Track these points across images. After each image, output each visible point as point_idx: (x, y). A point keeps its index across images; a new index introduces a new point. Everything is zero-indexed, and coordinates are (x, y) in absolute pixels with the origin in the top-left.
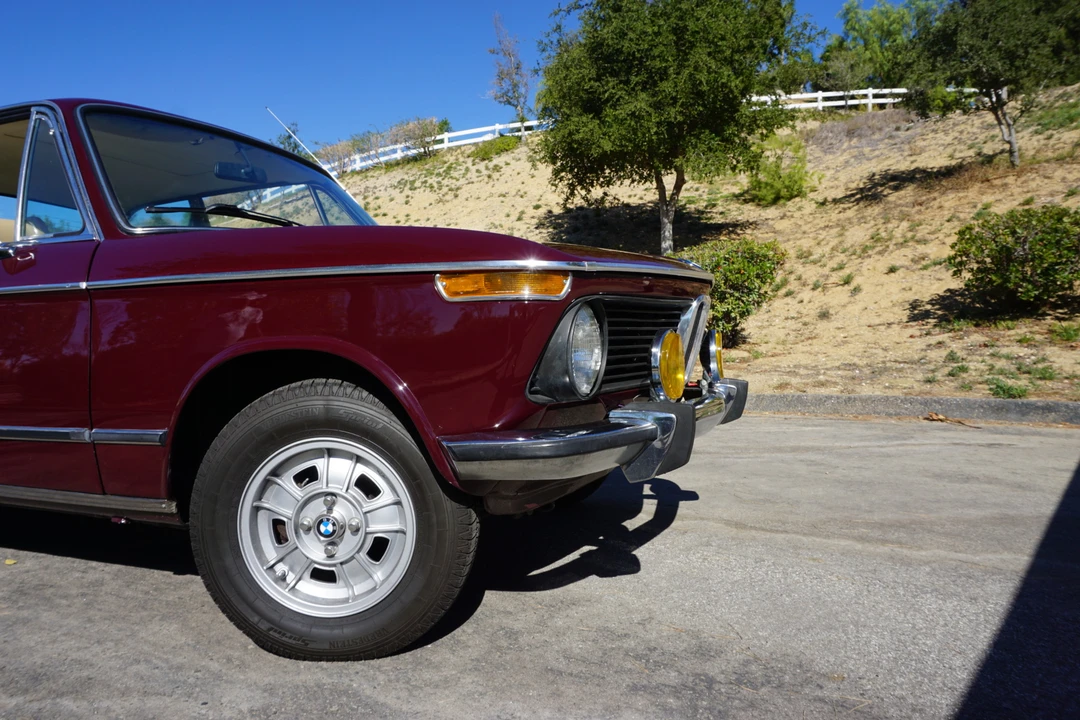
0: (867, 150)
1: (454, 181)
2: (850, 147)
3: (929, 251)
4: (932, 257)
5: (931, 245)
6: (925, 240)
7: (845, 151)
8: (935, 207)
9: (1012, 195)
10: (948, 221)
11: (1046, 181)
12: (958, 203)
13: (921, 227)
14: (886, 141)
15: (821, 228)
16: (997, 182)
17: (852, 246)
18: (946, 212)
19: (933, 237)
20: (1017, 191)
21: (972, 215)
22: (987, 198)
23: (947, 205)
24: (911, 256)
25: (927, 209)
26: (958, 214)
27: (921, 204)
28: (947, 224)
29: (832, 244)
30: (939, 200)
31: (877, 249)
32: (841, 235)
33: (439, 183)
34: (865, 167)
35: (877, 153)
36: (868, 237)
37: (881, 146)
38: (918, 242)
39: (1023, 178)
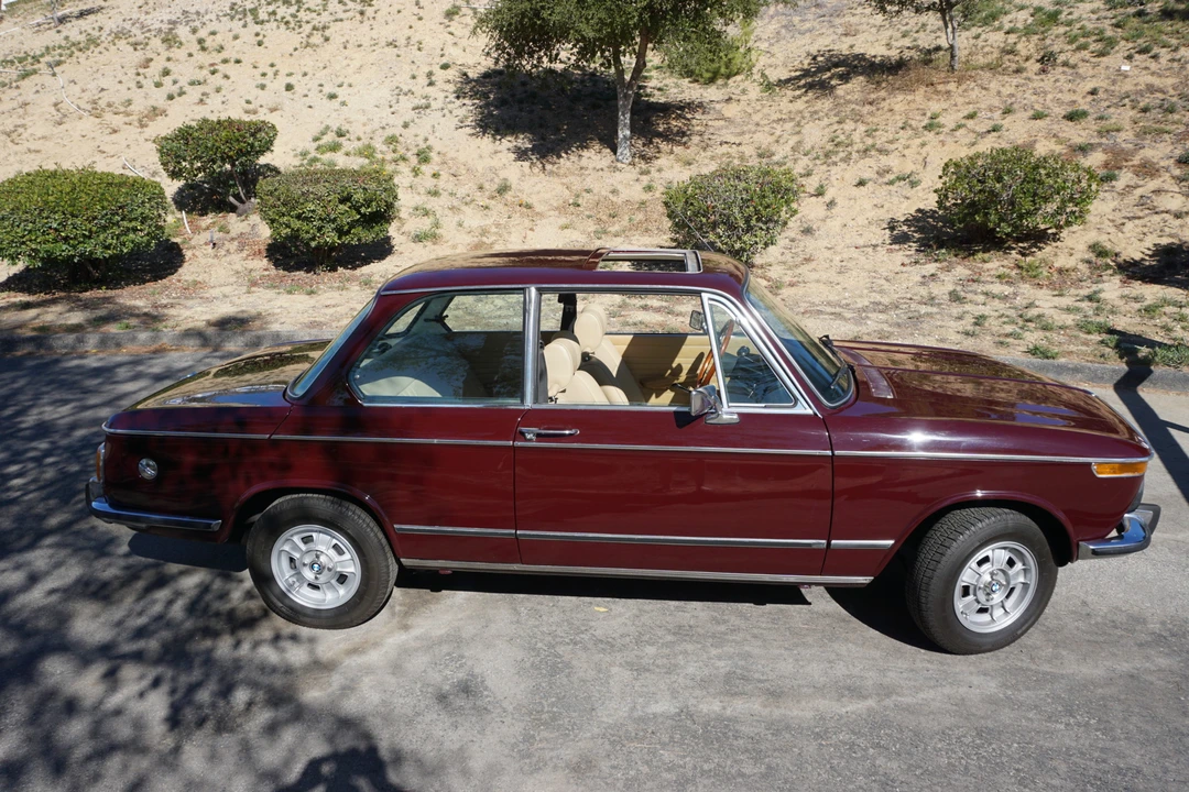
0: (796, 19)
1: (314, 15)
2: (777, 13)
3: (892, 164)
4: (895, 170)
5: (892, 156)
6: (886, 150)
7: (772, 17)
8: (886, 109)
9: (956, 105)
10: (902, 128)
11: (984, 92)
12: (907, 107)
13: (877, 133)
14: (814, 9)
15: (774, 121)
16: (940, 87)
17: (813, 148)
18: (898, 117)
19: (892, 147)
20: (960, 100)
21: (923, 124)
22: (935, 106)
23: (897, 108)
24: (876, 169)
25: (878, 109)
26: (910, 122)
27: (871, 103)
28: (902, 131)
29: (792, 143)
30: (888, 101)
31: (842, 155)
32: (799, 133)
33: (294, 16)
34: (800, 43)
35: (808, 25)
36: (826, 139)
37: (810, 16)
38: (880, 151)
39: (964, 87)
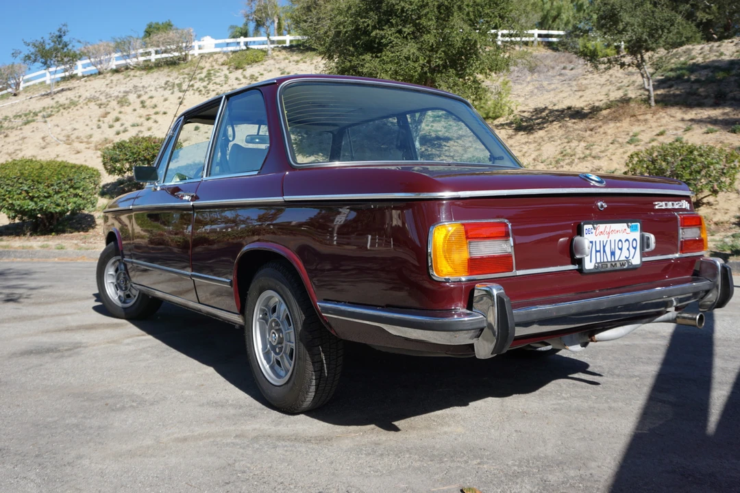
0: (545, 83)
1: (218, 86)
2: (532, 80)
3: (602, 165)
4: (604, 168)
5: (603, 160)
6: (599, 157)
7: (529, 82)
8: (601, 132)
9: (651, 128)
10: (612, 143)
11: (672, 119)
12: (617, 131)
13: (594, 147)
14: (558, 77)
15: (523, 143)
16: (641, 118)
17: (548, 158)
18: (609, 137)
19: (603, 154)
20: (654, 125)
21: (627, 140)
22: (636, 129)
23: (609, 132)
24: (591, 168)
25: (596, 133)
26: (617, 139)
27: (591, 130)
28: (611, 145)
29: (533, 156)
30: (603, 128)
31: (567, 161)
32: (539, 150)
33: (205, 87)
34: (546, 97)
35: (553, 86)
36: (557, 152)
37: (555, 81)
38: (594, 157)
39: (658, 116)
